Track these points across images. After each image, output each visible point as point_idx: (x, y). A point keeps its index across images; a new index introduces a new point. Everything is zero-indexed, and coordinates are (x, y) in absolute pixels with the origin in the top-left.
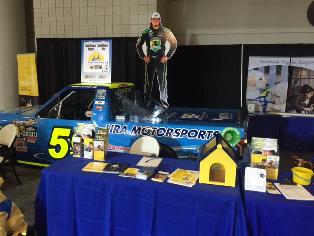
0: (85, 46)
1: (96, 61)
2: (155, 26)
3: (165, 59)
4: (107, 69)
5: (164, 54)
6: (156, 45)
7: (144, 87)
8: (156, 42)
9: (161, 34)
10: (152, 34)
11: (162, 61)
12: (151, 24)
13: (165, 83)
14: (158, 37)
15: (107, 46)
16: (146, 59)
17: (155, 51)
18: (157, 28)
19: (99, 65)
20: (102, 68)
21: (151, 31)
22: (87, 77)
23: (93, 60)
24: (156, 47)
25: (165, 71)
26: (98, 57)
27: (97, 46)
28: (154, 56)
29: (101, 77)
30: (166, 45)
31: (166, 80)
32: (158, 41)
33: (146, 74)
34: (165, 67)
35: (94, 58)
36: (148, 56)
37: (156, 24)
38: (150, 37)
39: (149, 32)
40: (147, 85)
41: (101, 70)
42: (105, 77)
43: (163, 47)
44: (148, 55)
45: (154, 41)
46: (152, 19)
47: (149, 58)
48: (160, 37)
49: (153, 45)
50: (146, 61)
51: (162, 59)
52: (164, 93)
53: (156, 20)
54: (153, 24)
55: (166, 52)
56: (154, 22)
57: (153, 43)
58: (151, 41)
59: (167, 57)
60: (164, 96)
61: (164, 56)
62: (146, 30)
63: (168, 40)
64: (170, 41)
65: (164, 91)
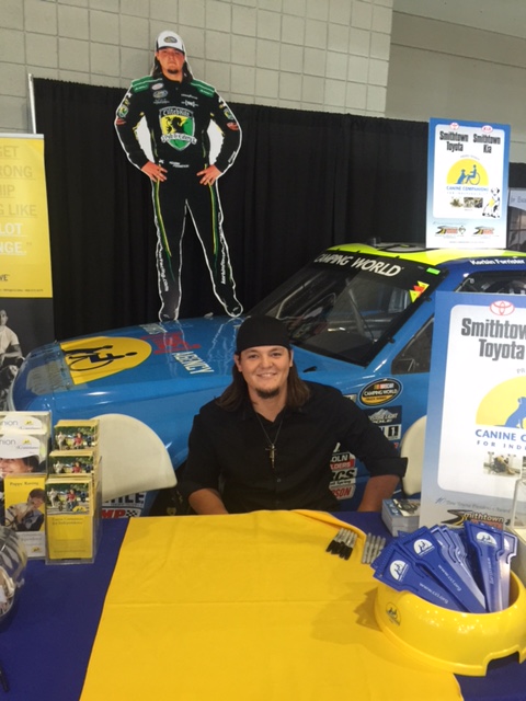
0: (438, 136)
2: (170, 71)
4: (496, 207)
5: (207, 160)
6: (180, 130)
8: (178, 120)
9: (190, 100)
11: (205, 181)
13: (220, 246)
14: (184, 106)
15: (496, 140)
16: (154, 172)
17: (181, 148)
18: (179, 78)
19: (475, 195)
20: (484, 204)
21: (161, 86)
22: (442, 230)
23: (460, 182)
24: (180, 136)
25: (218, 211)
26: (475, 172)
27: (471, 138)
28: (177, 165)
29: (480, 231)
31: (222, 235)
32: (184, 119)
33: (158, 218)
34: (216, 198)
36: (157, 162)
38: (157, 102)
41: (481, 210)
42: (491, 231)
45: (172, 117)
47: (162, 169)
48: (189, 107)
49: (170, 129)
50: (152, 178)
51: (202, 173)
52: (223, 273)
53: (173, 54)
54: (165, 64)
55: (211, 153)
56: (167, 59)
57: (170, 123)
58: (163, 116)
59: (216, 170)
60: (224, 282)
61: (209, 166)
62: (142, 80)
63: (213, 118)
64: (222, 122)
65: (223, 269)
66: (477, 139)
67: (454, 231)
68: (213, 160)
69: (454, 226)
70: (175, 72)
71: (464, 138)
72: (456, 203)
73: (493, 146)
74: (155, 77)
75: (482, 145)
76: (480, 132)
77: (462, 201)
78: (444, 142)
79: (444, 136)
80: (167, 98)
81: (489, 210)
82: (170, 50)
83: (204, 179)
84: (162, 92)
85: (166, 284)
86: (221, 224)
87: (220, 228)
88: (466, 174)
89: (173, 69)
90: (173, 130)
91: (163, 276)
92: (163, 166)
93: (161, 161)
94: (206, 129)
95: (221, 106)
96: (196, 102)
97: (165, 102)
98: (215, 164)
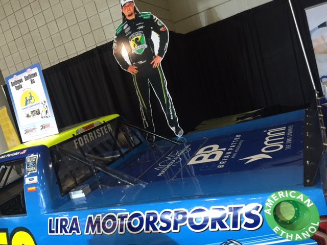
0: (10, 85)
1: (31, 104)
2: (129, 16)
3: (158, 61)
4: (47, 112)
5: (154, 54)
6: (139, 44)
7: (140, 112)
8: (137, 39)
9: (140, 25)
10: (129, 29)
11: (155, 65)
12: (123, 14)
13: (168, 99)
14: (139, 30)
15: (35, 75)
16: (132, 70)
17: (141, 53)
18: (133, 17)
19: (35, 108)
20: (41, 112)
21: (127, 25)
22: (27, 132)
23: (26, 104)
24: (139, 47)
25: (163, 79)
26: (31, 96)
27: (24, 79)
28: (141, 62)
29: (43, 127)
30: (152, 38)
31: (168, 92)
32: (139, 37)
33: (138, 92)
34: (162, 74)
35: (27, 101)
36: (133, 65)
37: (129, 12)
38: (127, 35)
39: (124, 28)
40: (143, 108)
41: (40, 116)
42: (48, 126)
43: (150, 43)
44: (132, 63)
45: (134, 39)
46: (122, 7)
47: (135, 67)
48: (141, 30)
49: (135, 45)
50: (132, 73)
51: (153, 62)
52: (171, 114)
53: (128, 6)
54: (126, 14)
55: (155, 49)
56: (126, 10)
57: (134, 42)
58: (130, 40)
59: (159, 57)
60: (172, 118)
61: (155, 57)
62: (119, 27)
63: (152, 30)
64: (157, 29)
65: (171, 111)
66: (26, 78)
67: (32, 130)
68: (156, 52)
69: (31, 128)
70: (132, 14)
71: (21, 81)
72: (28, 116)
73: (34, 78)
74: (123, 23)
75: (29, 81)
76: (26, 74)
77: (30, 114)
78: (14, 87)
79: (13, 84)
80: (130, 30)
81: (44, 114)
82: (127, 4)
83: (154, 65)
84: (128, 28)
85: (147, 123)
86: (166, 86)
87: (166, 89)
88: (28, 99)
89: (130, 14)
90: (136, 45)
91: (145, 120)
92: (135, 66)
93: (134, 63)
94: (150, 37)
95: (155, 21)
96: (143, 25)
97: (130, 32)
98: (158, 54)
